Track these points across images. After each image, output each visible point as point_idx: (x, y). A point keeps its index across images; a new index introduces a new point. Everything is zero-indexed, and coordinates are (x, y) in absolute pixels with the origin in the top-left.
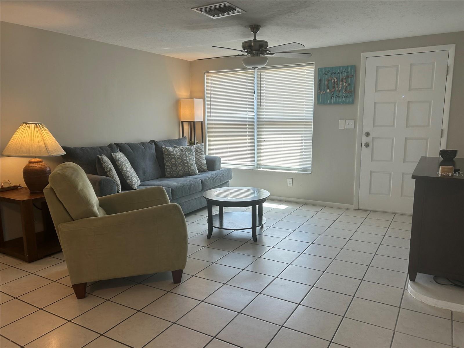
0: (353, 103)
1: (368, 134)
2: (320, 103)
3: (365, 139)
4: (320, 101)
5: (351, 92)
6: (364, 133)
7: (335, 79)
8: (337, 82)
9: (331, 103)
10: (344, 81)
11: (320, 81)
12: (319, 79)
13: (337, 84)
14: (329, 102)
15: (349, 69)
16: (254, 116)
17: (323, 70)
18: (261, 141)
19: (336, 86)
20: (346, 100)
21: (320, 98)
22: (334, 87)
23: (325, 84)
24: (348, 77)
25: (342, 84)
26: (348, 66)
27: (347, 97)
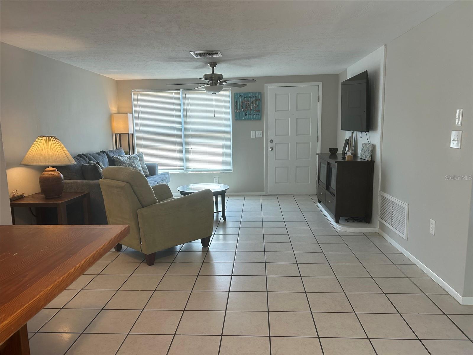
0: (260, 119)
1: (272, 141)
2: (237, 119)
3: (270, 145)
4: (237, 117)
5: (259, 111)
6: (269, 141)
7: (247, 102)
8: (249, 103)
9: (245, 119)
10: (254, 103)
11: (236, 102)
12: (236, 101)
13: (249, 105)
14: (243, 118)
15: (257, 95)
16: (181, 128)
17: (238, 94)
18: (188, 149)
19: (248, 107)
20: (256, 117)
21: (237, 115)
22: (247, 108)
23: (240, 105)
24: (257, 100)
25: (253, 106)
26: (256, 93)
27: (256, 115)
